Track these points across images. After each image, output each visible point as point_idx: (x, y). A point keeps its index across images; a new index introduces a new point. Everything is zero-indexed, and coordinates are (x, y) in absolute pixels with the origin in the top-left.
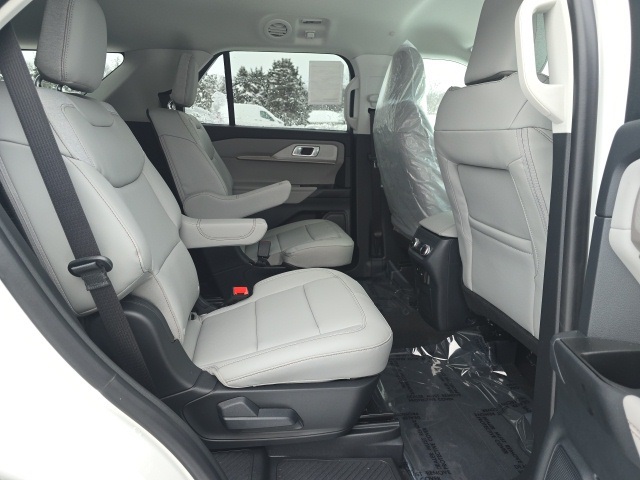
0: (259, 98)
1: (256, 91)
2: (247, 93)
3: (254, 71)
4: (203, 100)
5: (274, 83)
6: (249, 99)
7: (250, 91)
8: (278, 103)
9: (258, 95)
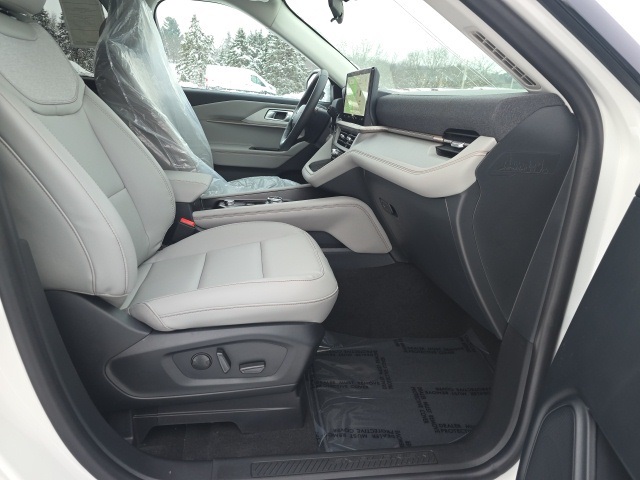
0: (257, 62)
1: (255, 56)
2: (244, 56)
3: (254, 33)
4: (200, 61)
5: (273, 47)
6: (247, 63)
7: (248, 54)
8: (276, 68)
9: (256, 59)
